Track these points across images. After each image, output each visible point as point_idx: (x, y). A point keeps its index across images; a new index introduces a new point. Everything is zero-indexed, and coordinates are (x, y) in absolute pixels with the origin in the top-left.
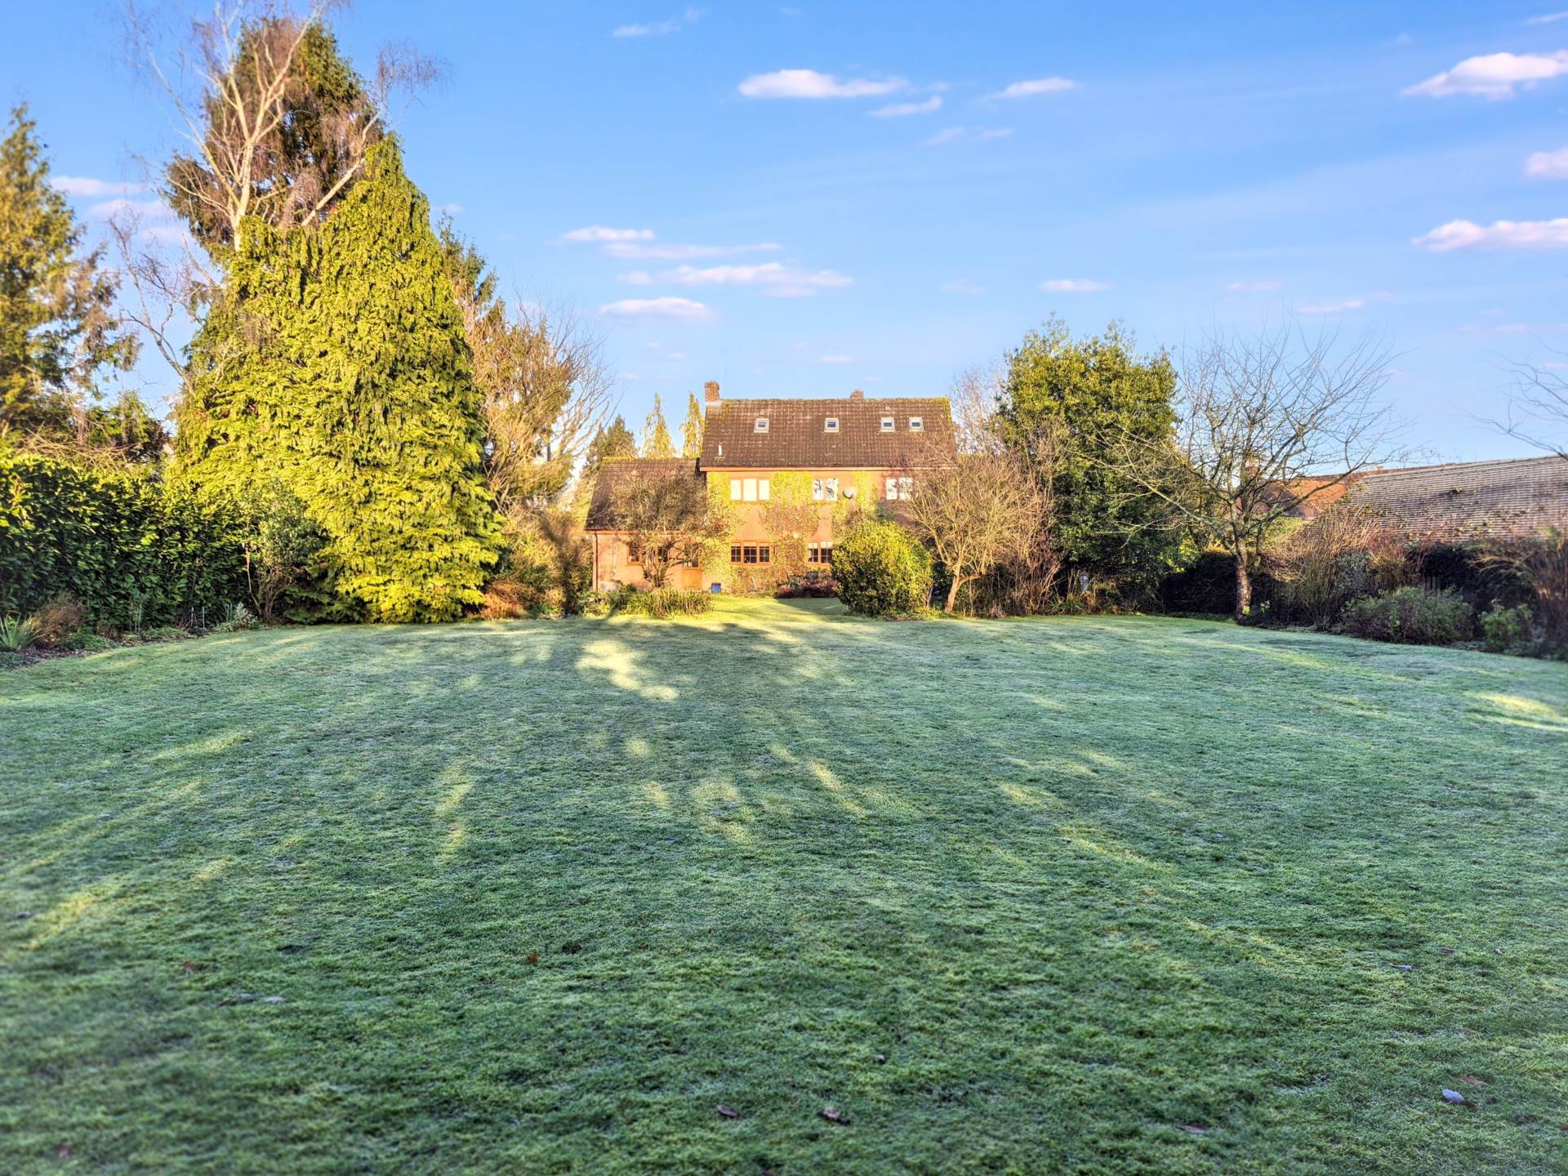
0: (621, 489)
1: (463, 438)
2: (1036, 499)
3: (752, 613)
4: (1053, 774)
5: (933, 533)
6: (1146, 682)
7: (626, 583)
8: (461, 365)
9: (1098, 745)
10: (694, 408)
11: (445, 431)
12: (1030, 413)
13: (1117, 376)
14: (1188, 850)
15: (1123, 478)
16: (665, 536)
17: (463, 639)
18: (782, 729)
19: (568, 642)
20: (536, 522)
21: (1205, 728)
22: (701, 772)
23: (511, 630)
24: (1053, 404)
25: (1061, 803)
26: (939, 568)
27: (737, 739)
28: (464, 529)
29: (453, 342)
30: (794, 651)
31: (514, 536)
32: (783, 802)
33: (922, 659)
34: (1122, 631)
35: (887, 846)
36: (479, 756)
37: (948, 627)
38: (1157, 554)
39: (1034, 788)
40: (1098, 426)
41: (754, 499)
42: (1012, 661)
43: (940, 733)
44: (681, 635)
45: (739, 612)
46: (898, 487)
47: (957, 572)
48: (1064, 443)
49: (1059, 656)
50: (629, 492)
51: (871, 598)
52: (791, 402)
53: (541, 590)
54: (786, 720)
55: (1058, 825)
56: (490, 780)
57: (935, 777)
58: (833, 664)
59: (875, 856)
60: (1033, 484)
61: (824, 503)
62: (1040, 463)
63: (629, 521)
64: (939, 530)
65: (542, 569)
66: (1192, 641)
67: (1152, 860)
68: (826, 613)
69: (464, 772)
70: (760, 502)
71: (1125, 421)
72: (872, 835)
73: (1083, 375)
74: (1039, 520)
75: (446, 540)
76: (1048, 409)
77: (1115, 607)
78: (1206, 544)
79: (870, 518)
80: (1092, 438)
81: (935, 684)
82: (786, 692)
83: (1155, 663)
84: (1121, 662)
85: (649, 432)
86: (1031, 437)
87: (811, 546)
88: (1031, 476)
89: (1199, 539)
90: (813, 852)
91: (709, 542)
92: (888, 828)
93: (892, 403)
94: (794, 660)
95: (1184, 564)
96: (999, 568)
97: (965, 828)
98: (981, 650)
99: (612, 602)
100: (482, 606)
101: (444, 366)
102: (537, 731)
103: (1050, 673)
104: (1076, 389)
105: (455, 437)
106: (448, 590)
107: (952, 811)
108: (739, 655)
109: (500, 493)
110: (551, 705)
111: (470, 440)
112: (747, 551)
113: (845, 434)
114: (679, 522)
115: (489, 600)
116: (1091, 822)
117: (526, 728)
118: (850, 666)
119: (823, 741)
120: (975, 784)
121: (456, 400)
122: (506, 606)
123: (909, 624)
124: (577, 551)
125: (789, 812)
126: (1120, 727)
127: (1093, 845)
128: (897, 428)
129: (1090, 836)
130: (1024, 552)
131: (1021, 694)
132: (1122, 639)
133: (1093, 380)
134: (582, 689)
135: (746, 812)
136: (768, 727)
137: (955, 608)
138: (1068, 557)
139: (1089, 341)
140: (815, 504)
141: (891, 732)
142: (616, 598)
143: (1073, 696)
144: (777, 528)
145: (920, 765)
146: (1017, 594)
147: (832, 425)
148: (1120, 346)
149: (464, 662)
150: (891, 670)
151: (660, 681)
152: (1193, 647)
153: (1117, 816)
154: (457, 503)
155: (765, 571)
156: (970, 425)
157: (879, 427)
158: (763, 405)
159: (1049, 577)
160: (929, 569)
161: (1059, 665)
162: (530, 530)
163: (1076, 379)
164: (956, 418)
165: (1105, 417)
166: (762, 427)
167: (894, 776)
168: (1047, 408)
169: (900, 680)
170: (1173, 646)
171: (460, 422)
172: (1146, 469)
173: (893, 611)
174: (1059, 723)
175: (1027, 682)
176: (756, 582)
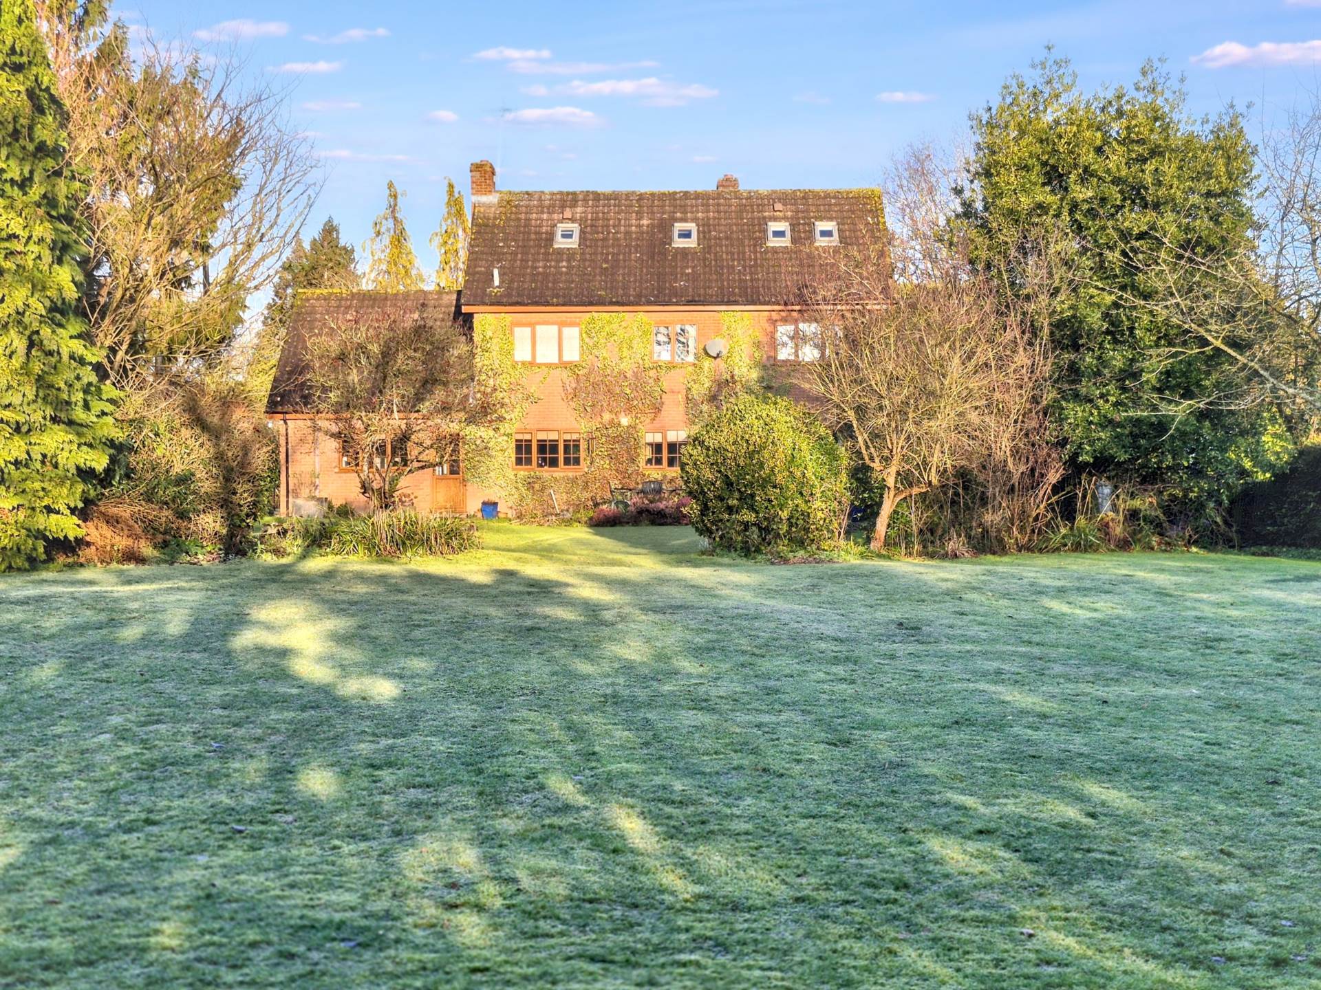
0: (321, 344)
1: (47, 257)
2: (1022, 358)
3: (546, 552)
4: (1018, 821)
5: (851, 415)
6: (1196, 664)
7: (337, 503)
8: (46, 131)
9: (1101, 771)
10: (455, 204)
11: (17, 246)
12: (1012, 215)
13: (1155, 152)
14: (1229, 947)
15: (1166, 322)
16: (397, 422)
17: (42, 599)
18: (571, 748)
19: (222, 603)
20: (178, 398)
21: (1287, 742)
22: (420, 823)
23: (129, 582)
24: (1051, 199)
25: (1026, 870)
26: (861, 475)
27: (489, 767)
28: (49, 411)
29: (31, 94)
30: (608, 615)
31: (137, 423)
32: (554, 873)
33: (823, 628)
34: (1162, 580)
35: (721, 946)
36: (42, 799)
37: (874, 574)
38: (1224, 450)
39: (984, 845)
40: (1125, 235)
41: (554, 359)
42: (975, 630)
43: (837, 752)
44: (419, 590)
45: (525, 550)
46: (798, 339)
47: (891, 482)
48: (1068, 263)
49: (1055, 621)
50: (335, 349)
51: (746, 526)
52: (615, 196)
53: (182, 515)
54: (578, 733)
55: (1016, 908)
56: (54, 841)
57: (819, 827)
58: (672, 638)
59: (697, 964)
60: (1017, 332)
61: (671, 366)
62: (1028, 298)
63: (333, 396)
64: (860, 410)
65: (184, 480)
66: (1278, 595)
67: (1167, 966)
68: (672, 552)
69: (12, 826)
70: (564, 365)
71: (1169, 225)
72: (698, 928)
73: (1099, 150)
74: (1026, 394)
75: (18, 429)
76: (1042, 208)
77: (1155, 540)
78: (1306, 432)
79: (750, 391)
80: (1113, 256)
81: (840, 670)
82: (587, 687)
83: (1213, 632)
84: (1157, 632)
85: (378, 246)
86: (1013, 253)
87: (650, 438)
88: (1013, 319)
89: (1294, 424)
90: (593, 959)
91: (471, 432)
92: (729, 916)
93: (787, 198)
94: (607, 631)
95: (1270, 467)
96: (963, 475)
97: (858, 913)
98: (925, 612)
99: (306, 533)
100: (81, 542)
101: (15, 134)
102: (148, 755)
103: (1036, 651)
104: (1087, 174)
105: (36, 254)
106: (21, 515)
107: (842, 885)
108: (514, 622)
109: (113, 350)
110: (175, 710)
111: (60, 261)
112: (542, 448)
113: (708, 249)
114: (419, 398)
115: (95, 532)
116: (1073, 902)
117: (129, 749)
118: (699, 640)
119: (635, 767)
120: (884, 839)
121: (36, 192)
122: (122, 542)
123: (807, 570)
124: (246, 450)
125: (563, 891)
126: (1143, 742)
127: (1071, 941)
128: (794, 241)
129: (1069, 926)
130: (1003, 446)
131: (982, 686)
132: (1161, 593)
133: (1116, 161)
134: (236, 682)
135: (490, 893)
136: (547, 744)
137: (889, 543)
138: (1076, 455)
139: (1110, 95)
140: (658, 367)
141: (755, 752)
142: (315, 528)
143: (1070, 688)
144: (594, 409)
145: (798, 807)
146: (991, 518)
147: (686, 235)
148: (1160, 102)
149: (37, 638)
150: (768, 647)
151: (372, 668)
152: (1279, 605)
153: (1116, 891)
154: (37, 368)
155: (574, 481)
156: (916, 234)
157: (764, 239)
158: (568, 200)
159: (1045, 489)
160: (844, 477)
161: (1053, 635)
162: (164, 413)
163: (1088, 157)
164: (894, 222)
165: (1135, 220)
166: (567, 237)
167: (749, 827)
168: (1040, 206)
169: (784, 663)
170: (1244, 603)
171: (43, 230)
172: (1204, 308)
173: (782, 547)
174: (1040, 735)
175: (996, 664)
176: (559, 499)
